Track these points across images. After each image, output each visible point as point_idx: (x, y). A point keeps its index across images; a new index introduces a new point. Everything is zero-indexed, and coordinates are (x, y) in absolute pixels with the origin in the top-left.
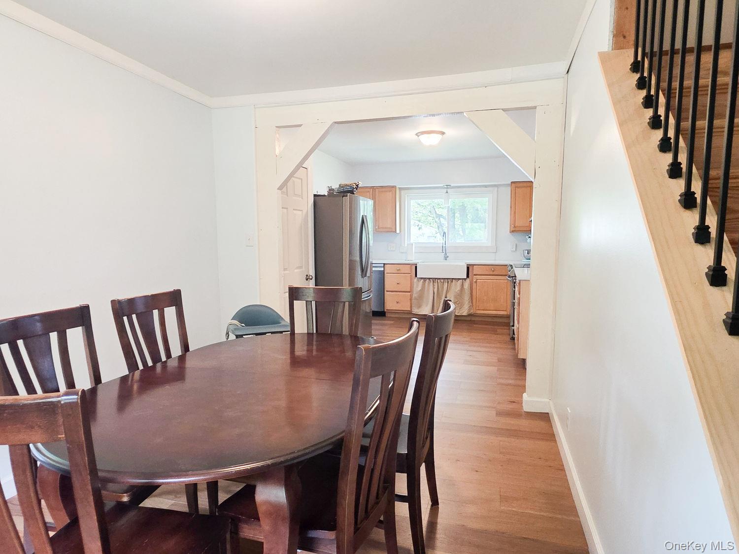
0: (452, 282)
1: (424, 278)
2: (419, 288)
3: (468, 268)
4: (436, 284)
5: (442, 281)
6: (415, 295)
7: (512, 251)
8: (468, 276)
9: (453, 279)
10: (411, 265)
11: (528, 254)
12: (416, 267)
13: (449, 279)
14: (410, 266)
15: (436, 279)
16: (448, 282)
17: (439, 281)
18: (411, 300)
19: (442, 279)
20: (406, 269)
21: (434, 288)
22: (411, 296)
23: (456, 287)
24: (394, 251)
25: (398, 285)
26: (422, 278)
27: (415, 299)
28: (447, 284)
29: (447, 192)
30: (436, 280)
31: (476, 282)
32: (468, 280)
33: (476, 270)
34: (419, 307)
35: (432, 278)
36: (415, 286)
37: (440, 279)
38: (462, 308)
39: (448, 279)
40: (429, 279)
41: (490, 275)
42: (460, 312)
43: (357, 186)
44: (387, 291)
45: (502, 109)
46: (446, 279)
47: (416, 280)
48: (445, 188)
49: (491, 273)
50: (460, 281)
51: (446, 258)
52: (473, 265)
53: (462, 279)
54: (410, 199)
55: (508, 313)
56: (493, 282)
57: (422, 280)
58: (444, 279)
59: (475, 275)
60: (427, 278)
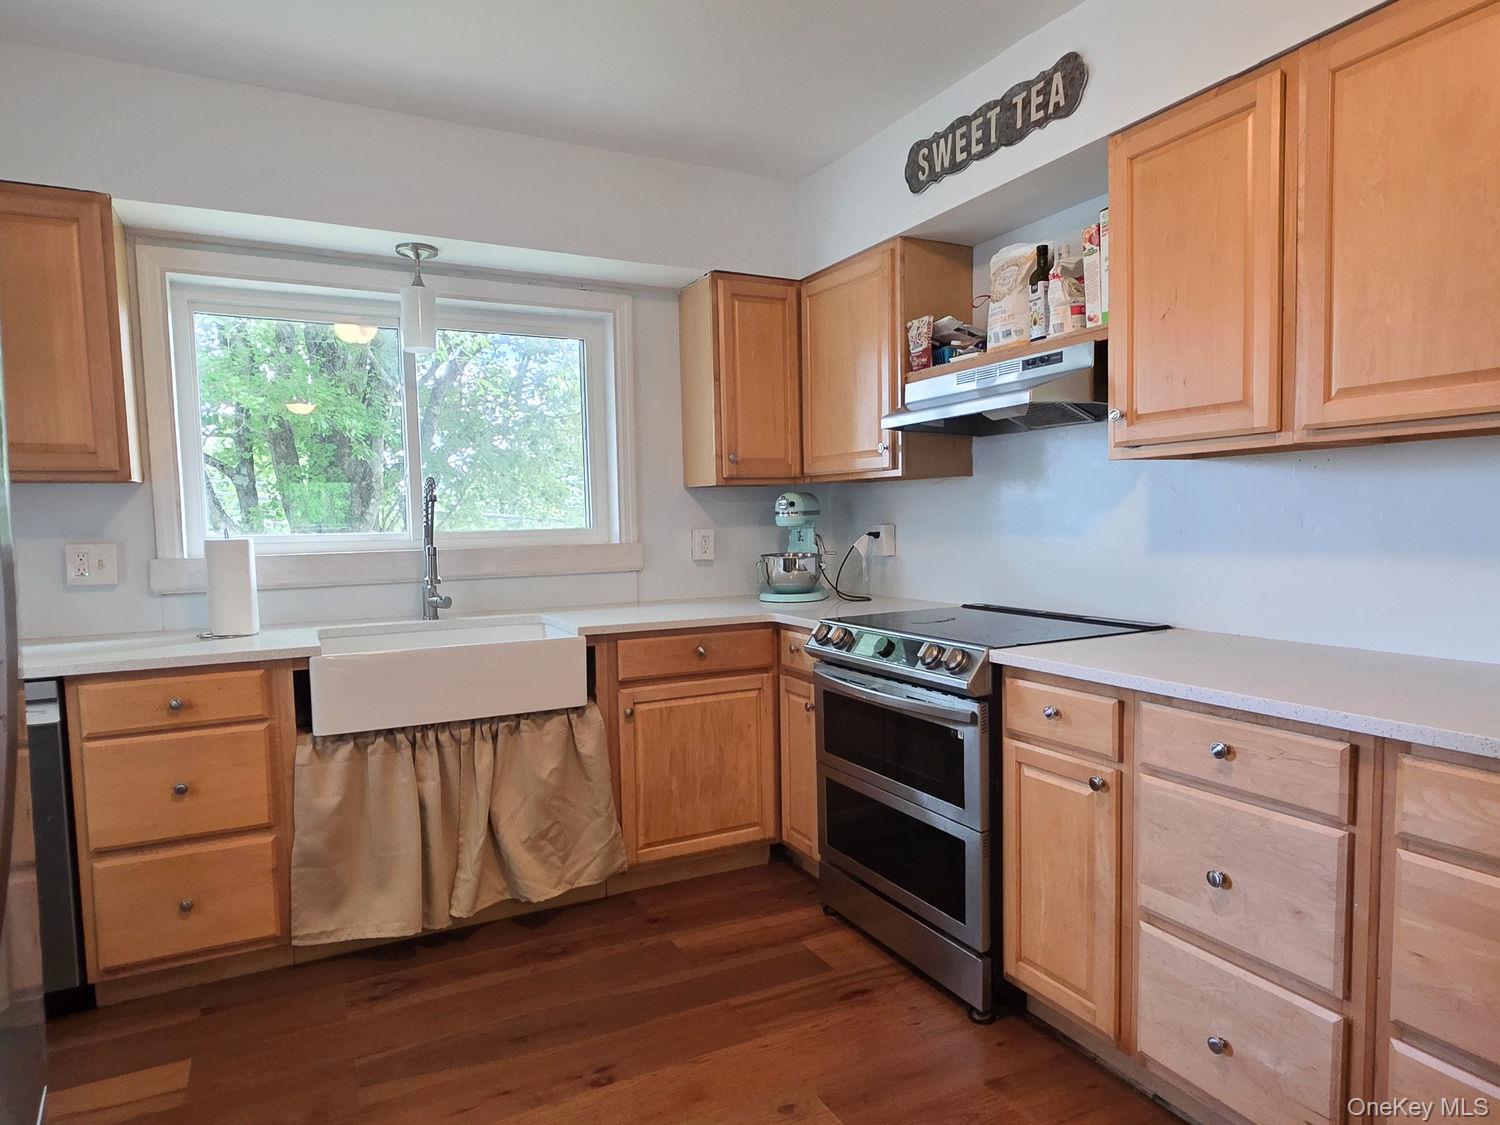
0: (516, 731)
1: (356, 736)
2: (330, 797)
3: (591, 652)
4: (430, 757)
5: (465, 732)
6: (305, 839)
8: (592, 694)
9: (518, 716)
10: (269, 666)
12: (302, 681)
13: (502, 719)
14: (259, 673)
15: (425, 728)
16: (495, 738)
17: (444, 737)
18: (282, 872)
19: (462, 723)
21: (419, 779)
22: (282, 850)
23: (541, 755)
24: (110, 587)
25: (188, 801)
26: (340, 738)
27: (311, 859)
28: (489, 746)
30: (431, 734)
31: (630, 716)
32: (595, 714)
33: (629, 662)
34: (334, 897)
35: (403, 730)
36: (303, 784)
37: (447, 725)
38: (573, 858)
39: (491, 720)
40: (390, 733)
41: (688, 677)
42: (568, 876)
44: (103, 853)
46: (482, 721)
47: (304, 752)
49: (696, 666)
50: (556, 720)
51: (435, 609)
52: (613, 638)
53: (567, 710)
54: (194, 306)
55: (770, 833)
56: (704, 707)
57: (346, 749)
58: (473, 722)
59: (625, 683)
60: (378, 733)
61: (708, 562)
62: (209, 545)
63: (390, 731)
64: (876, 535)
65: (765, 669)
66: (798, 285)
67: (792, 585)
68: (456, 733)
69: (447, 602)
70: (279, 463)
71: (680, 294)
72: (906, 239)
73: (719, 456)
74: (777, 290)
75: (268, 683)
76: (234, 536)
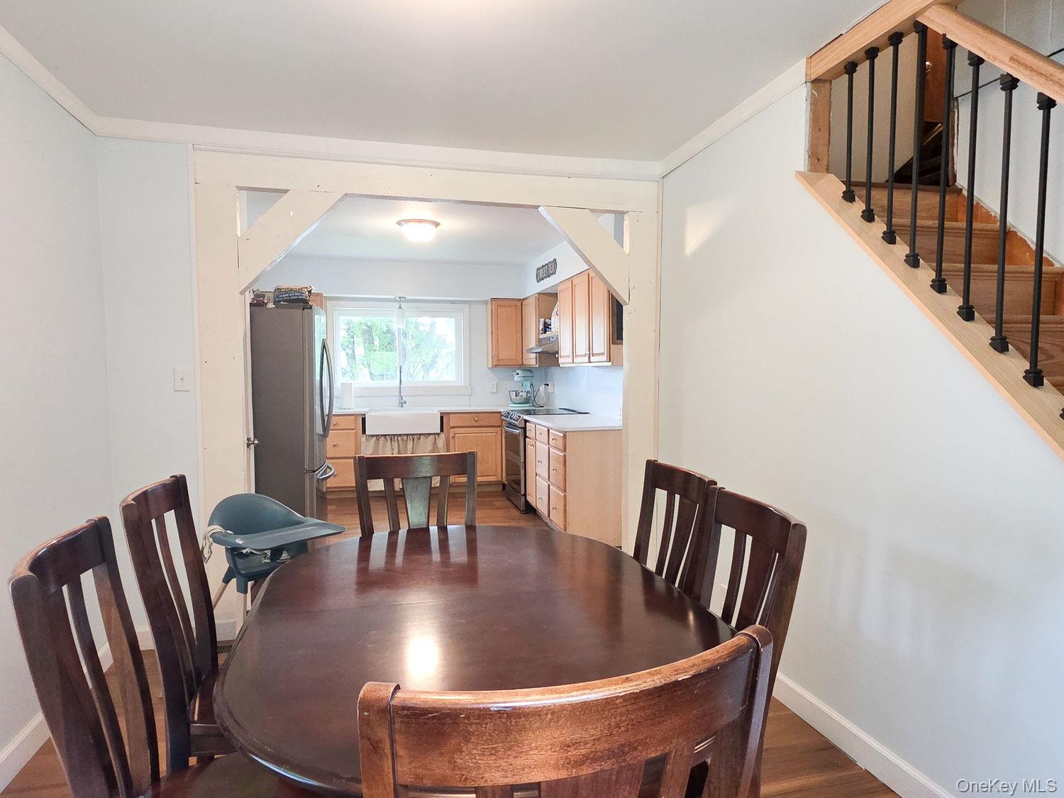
0: (419, 439)
1: (377, 436)
2: (370, 451)
3: (442, 418)
4: (396, 444)
5: (405, 438)
7: (491, 392)
8: (442, 430)
9: (420, 434)
10: (357, 415)
11: (516, 396)
12: (364, 420)
13: (416, 434)
14: (353, 417)
15: (394, 435)
16: (413, 440)
17: (399, 438)
19: (405, 435)
20: (349, 423)
23: (425, 446)
25: (336, 448)
26: (373, 436)
28: (411, 442)
29: (400, 308)
30: (396, 437)
31: (453, 437)
32: (442, 436)
33: (453, 421)
35: (389, 435)
36: (363, 447)
37: (400, 435)
39: (413, 434)
40: (385, 436)
41: (473, 427)
43: (310, 292)
45: (590, 209)
46: (410, 435)
47: (364, 438)
48: (396, 301)
49: (475, 424)
50: (431, 436)
51: (402, 404)
52: (449, 414)
53: (434, 434)
54: (340, 314)
55: (500, 479)
56: (477, 436)
57: (374, 439)
58: (408, 435)
59: (452, 427)
60: (382, 435)
61: (494, 393)
62: (342, 384)
63: (386, 435)
64: (548, 385)
65: (499, 426)
66: (522, 301)
67: (518, 402)
68: (403, 437)
69: (405, 403)
70: (365, 343)
71: (485, 302)
72: (539, 294)
73: (492, 358)
74: (514, 303)
75: (356, 419)
76: (349, 382)
